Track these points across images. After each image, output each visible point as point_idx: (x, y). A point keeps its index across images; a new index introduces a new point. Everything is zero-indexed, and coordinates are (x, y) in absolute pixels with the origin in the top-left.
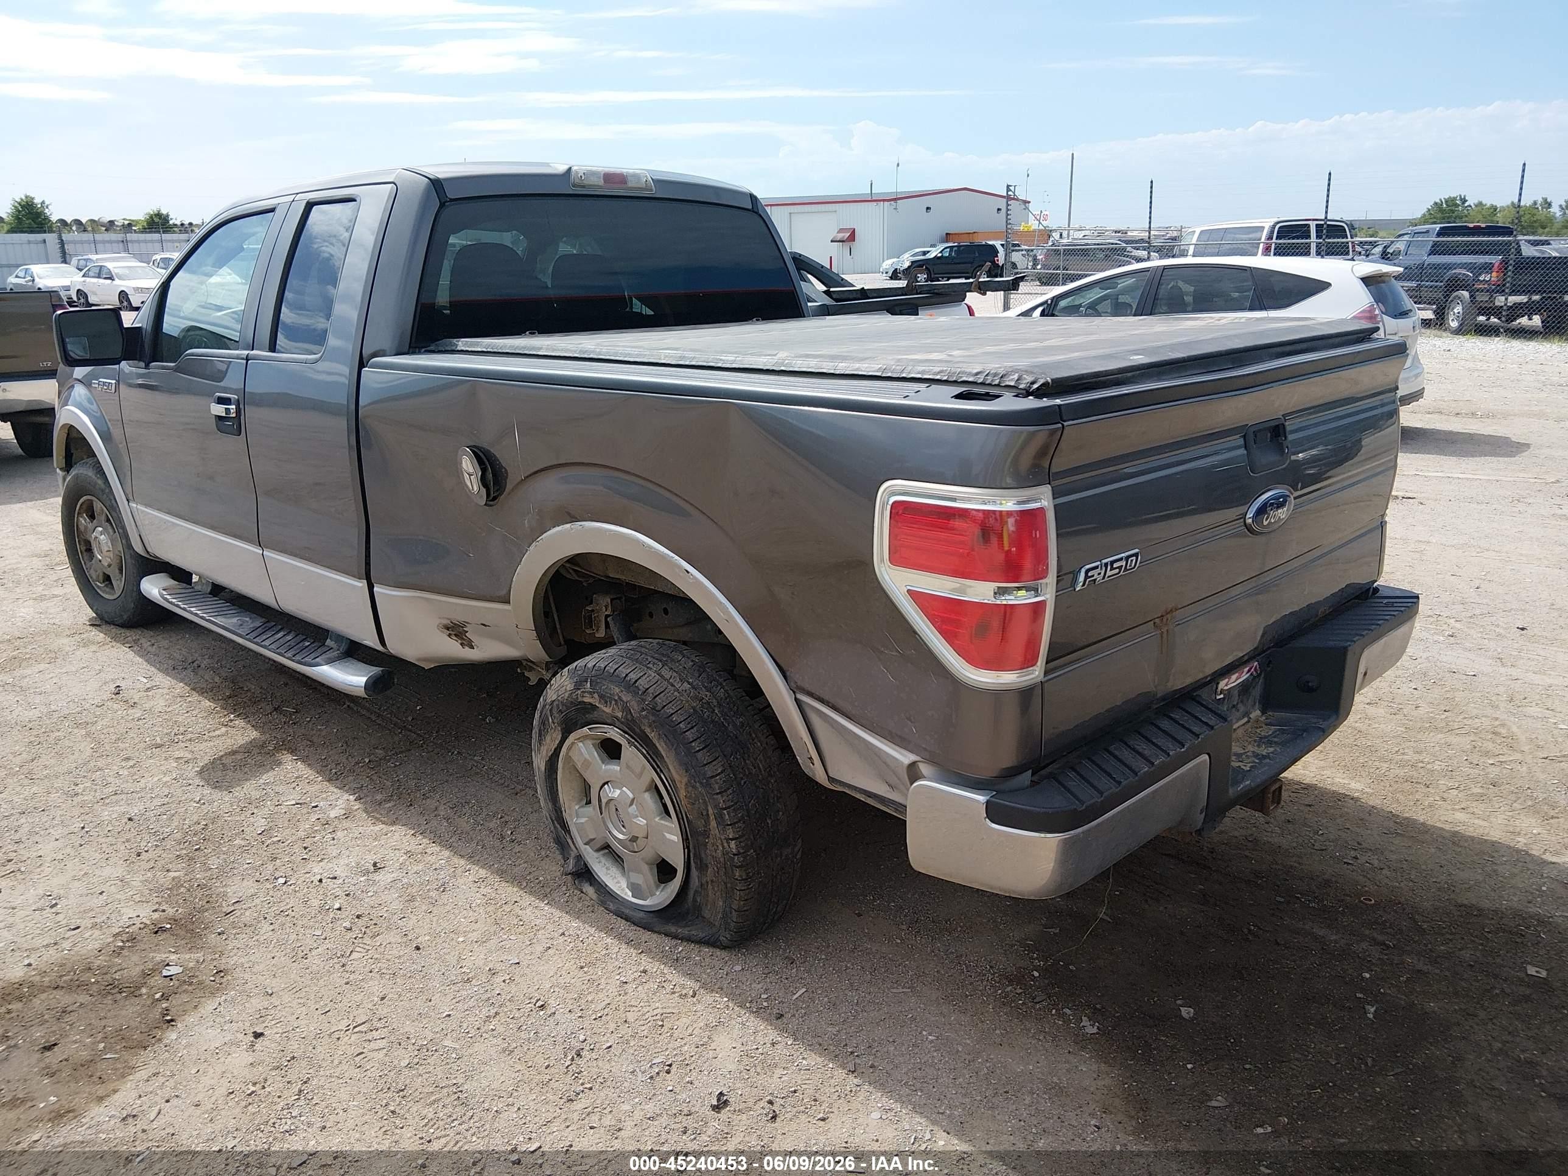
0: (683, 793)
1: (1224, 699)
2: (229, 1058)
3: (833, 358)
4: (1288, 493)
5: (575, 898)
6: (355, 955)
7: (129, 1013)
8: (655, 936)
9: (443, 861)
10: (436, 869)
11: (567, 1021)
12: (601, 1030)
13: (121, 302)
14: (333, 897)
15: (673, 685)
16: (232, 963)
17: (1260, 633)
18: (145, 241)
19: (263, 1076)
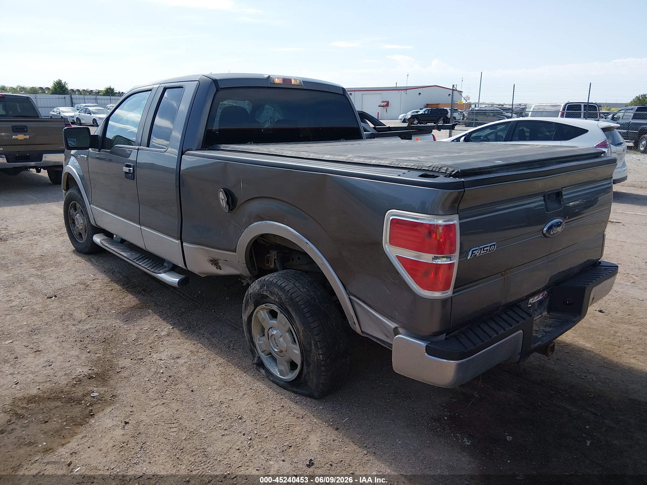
0: (301, 334)
1: (531, 306)
2: (115, 432)
3: (370, 158)
4: (562, 221)
5: (257, 374)
6: (167, 392)
7: (76, 411)
8: (288, 392)
9: (205, 356)
10: (202, 359)
11: (249, 426)
12: (264, 430)
13: (93, 123)
14: (160, 368)
15: (299, 290)
16: (119, 392)
17: (548, 280)
18: (104, 99)
19: (127, 440)
